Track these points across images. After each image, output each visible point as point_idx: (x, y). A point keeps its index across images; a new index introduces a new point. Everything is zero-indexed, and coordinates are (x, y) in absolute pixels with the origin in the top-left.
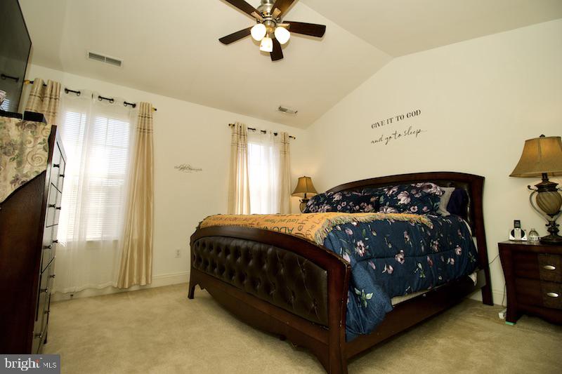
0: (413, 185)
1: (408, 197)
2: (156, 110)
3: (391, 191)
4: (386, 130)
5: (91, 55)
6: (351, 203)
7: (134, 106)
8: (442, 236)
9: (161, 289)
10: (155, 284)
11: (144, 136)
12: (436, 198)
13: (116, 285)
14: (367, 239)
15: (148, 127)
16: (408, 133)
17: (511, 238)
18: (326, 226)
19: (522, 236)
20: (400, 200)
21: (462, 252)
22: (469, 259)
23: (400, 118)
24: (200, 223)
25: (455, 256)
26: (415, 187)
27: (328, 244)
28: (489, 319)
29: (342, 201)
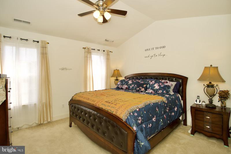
0: (161, 81)
1: (158, 86)
2: (49, 43)
3: (152, 83)
4: (151, 53)
5: (15, 20)
6: (136, 85)
7: (38, 42)
8: (170, 104)
9: (57, 122)
10: (54, 119)
11: (44, 56)
12: (169, 87)
13: (37, 122)
14: (142, 115)
15: (46, 52)
16: (160, 55)
17: (196, 103)
18: (127, 113)
19: (200, 102)
20: (155, 87)
21: (177, 109)
22: (180, 111)
23: (157, 48)
24: (73, 97)
25: (174, 112)
26: (161, 82)
27: (127, 121)
28: (184, 133)
29: (132, 84)
